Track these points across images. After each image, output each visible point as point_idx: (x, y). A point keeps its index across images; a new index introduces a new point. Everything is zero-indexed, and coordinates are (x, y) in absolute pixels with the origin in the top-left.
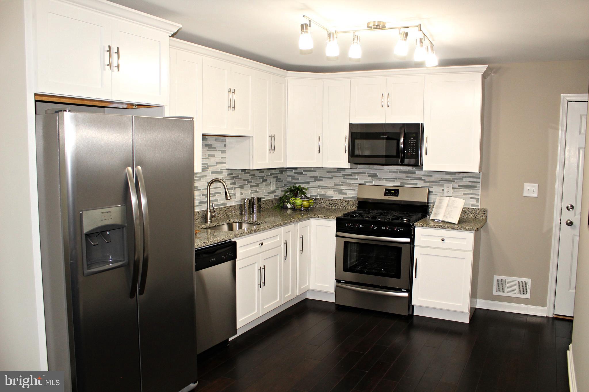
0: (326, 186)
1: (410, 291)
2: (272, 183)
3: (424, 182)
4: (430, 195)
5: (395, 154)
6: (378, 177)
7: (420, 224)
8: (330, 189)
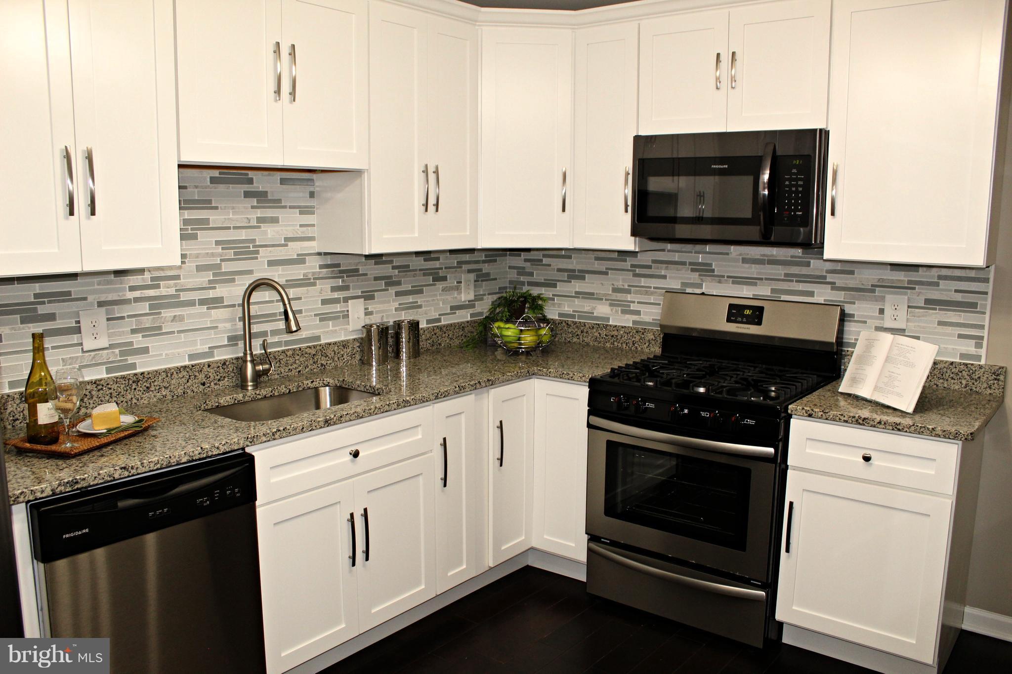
0: (593, 294)
1: (771, 586)
2: (463, 284)
3: (832, 289)
4: (846, 323)
5: (748, 214)
6: (716, 273)
7: (803, 409)
8: (602, 299)
